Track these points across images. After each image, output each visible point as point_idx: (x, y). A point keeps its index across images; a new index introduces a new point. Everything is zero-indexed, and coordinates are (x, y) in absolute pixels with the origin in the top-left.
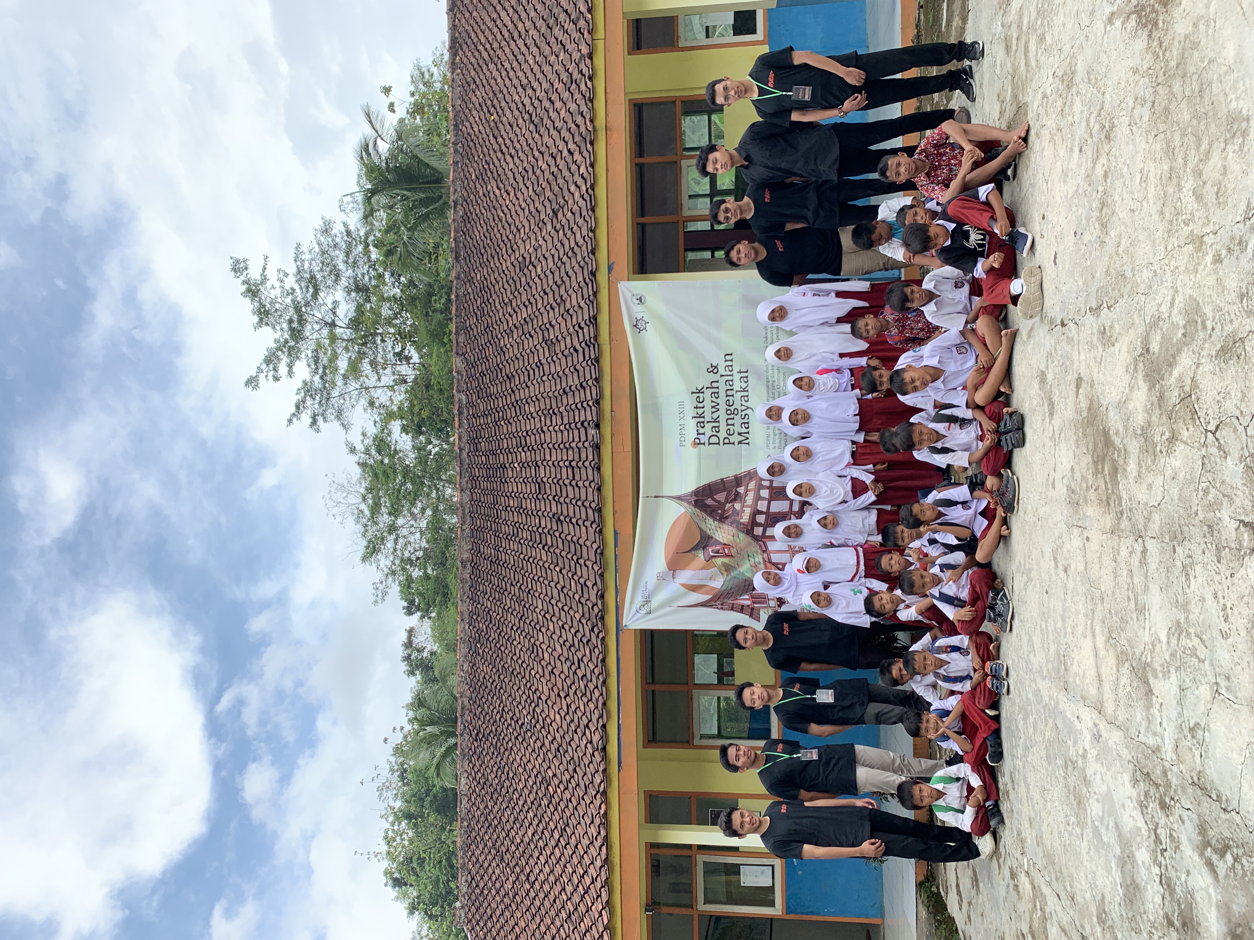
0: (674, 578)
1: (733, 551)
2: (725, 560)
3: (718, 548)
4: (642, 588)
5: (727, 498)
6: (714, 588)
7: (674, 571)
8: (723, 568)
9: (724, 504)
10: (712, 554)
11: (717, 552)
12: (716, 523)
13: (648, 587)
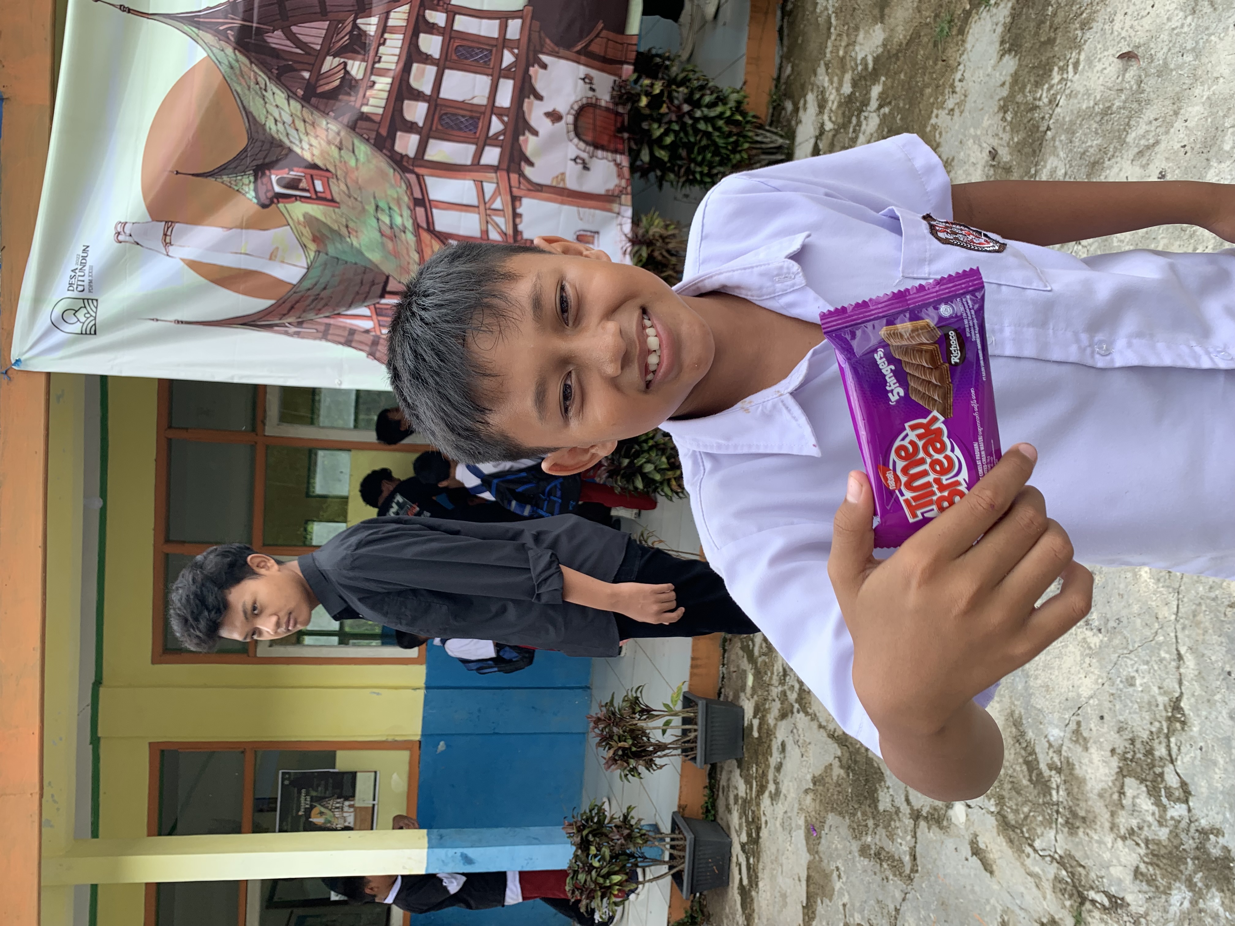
0: (167, 244)
1: (337, 190)
2: (315, 210)
3: (294, 174)
4: (71, 262)
5: (328, 38)
6: (280, 282)
7: (169, 224)
8: (307, 232)
9: (319, 57)
10: (278, 189)
11: (293, 184)
12: (295, 105)
13: (90, 261)
